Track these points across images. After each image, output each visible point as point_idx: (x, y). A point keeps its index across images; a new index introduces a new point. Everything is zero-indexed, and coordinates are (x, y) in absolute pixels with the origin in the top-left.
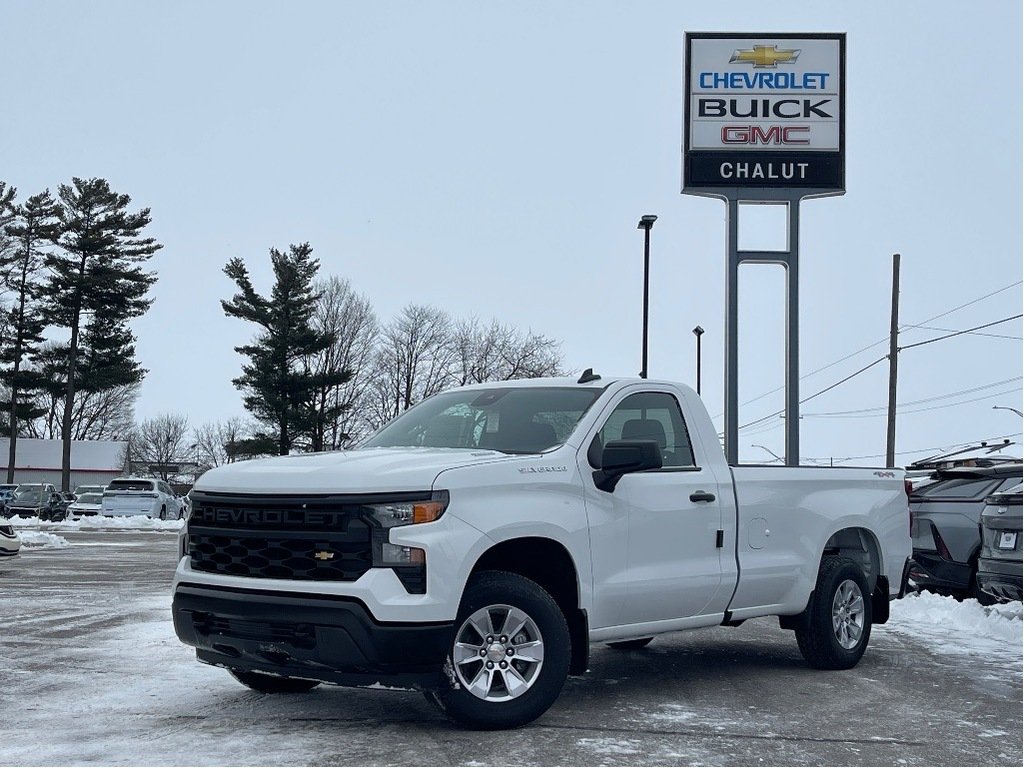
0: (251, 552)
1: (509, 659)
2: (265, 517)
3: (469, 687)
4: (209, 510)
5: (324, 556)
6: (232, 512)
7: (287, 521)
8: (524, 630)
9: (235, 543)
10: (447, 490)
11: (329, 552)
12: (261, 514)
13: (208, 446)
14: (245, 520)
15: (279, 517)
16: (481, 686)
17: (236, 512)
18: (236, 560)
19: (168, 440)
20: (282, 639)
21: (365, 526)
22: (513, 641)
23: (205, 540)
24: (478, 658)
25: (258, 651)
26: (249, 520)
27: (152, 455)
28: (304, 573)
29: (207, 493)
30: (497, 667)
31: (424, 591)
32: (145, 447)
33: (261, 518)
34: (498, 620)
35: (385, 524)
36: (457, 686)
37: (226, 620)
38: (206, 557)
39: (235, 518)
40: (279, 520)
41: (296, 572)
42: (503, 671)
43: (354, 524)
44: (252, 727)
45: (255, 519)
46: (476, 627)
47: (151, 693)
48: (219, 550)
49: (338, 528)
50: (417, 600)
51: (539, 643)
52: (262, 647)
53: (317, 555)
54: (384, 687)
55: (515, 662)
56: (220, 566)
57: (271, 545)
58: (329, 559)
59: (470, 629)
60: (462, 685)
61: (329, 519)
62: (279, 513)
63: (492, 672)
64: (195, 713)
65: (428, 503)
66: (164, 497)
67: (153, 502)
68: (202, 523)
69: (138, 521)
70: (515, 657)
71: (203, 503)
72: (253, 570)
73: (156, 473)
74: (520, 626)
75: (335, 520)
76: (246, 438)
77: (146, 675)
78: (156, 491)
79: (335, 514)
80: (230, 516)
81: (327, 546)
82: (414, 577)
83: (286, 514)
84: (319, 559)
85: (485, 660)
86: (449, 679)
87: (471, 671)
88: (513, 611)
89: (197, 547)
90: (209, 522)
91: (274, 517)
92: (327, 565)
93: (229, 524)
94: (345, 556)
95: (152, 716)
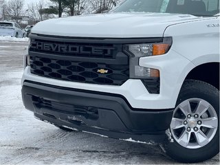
0: (62, 67)
1: (199, 126)
2: (70, 49)
3: (178, 141)
4: (40, 44)
5: (102, 71)
6: (51, 45)
7: (82, 52)
8: (207, 111)
9: (53, 62)
10: (171, 37)
11: (105, 69)
12: (68, 47)
13: (32, 10)
14: (59, 50)
15: (78, 49)
16: (184, 140)
17: (54, 46)
18: (54, 71)
19: (18, 8)
20: (80, 114)
21: (126, 56)
22: (201, 117)
23: (38, 59)
24: (183, 126)
25: (67, 119)
26: (61, 50)
27: (12, 13)
28: (91, 80)
29: (38, 35)
30: (192, 130)
31: (158, 92)
32: (10, 10)
33: (68, 49)
34: (194, 106)
35: (137, 55)
36: (172, 141)
37: (50, 101)
38: (39, 68)
39: (54, 49)
40: (77, 51)
41: (87, 79)
42: (196, 133)
43: (120, 55)
44: (63, 157)
45: (64, 50)
46: (182, 110)
47: (12, 130)
48: (45, 65)
49: (110, 57)
50: (154, 97)
51: (215, 118)
52: (69, 117)
53: (99, 71)
54: (134, 141)
55: (201, 128)
56: (46, 73)
57: (73, 64)
58: (105, 73)
59: (179, 111)
60: (174, 140)
61: (105, 51)
62: (78, 47)
63: (190, 133)
64: (34, 145)
65: (160, 44)
66: (17, 29)
67: (13, 31)
68: (36, 50)
69: (8, 38)
70: (202, 125)
71: (36, 40)
72: (63, 76)
73: (14, 20)
74: (206, 110)
75: (109, 53)
76: (46, 8)
77: (10, 117)
78: (14, 27)
79: (109, 49)
80: (51, 47)
81: (104, 66)
82: (153, 85)
83: (81, 48)
84: (100, 73)
85: (186, 126)
86: (168, 137)
87: (179, 132)
88: (202, 102)
89: (34, 62)
90: (40, 50)
91: (75, 49)
92: (105, 76)
93: (51, 52)
94: (114, 72)
95: (12, 148)
